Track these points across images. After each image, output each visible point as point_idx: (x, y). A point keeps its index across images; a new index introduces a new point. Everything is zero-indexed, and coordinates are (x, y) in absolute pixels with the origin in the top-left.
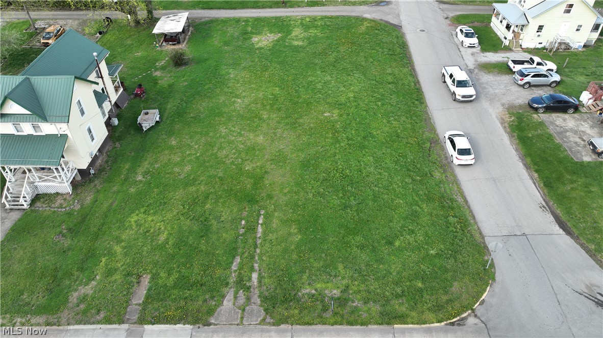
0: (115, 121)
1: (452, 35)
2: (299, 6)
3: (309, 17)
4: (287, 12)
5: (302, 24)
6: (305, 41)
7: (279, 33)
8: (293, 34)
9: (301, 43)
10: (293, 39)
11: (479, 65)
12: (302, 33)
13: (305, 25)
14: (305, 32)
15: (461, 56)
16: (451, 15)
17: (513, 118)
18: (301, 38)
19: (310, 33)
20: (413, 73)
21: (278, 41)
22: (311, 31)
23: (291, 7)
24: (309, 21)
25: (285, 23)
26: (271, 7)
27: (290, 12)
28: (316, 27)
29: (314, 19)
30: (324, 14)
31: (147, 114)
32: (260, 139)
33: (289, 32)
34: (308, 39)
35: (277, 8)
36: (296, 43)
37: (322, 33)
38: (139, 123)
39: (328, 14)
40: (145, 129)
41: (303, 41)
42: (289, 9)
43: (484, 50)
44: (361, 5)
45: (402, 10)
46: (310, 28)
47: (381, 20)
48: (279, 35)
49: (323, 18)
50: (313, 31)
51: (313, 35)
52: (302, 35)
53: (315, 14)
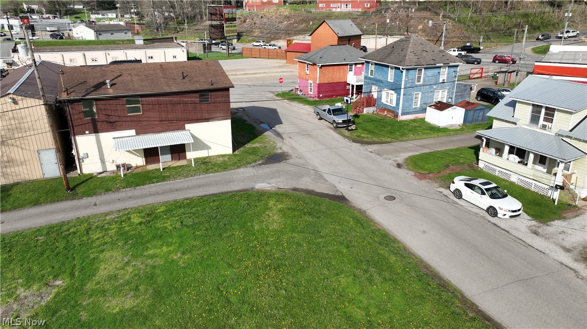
2: (108, 190)
3: (138, 210)
4: (79, 208)
5: (122, 233)
6: (142, 288)
8: (104, 271)
9: (129, 303)
10: (103, 292)
12: (128, 263)
13: (131, 238)
14: (134, 256)
18: (128, 283)
19: (152, 257)
22: (151, 252)
23: (89, 195)
24: (141, 223)
25: (76, 241)
26: (36, 203)
27: (87, 207)
28: (161, 236)
29: (150, 215)
30: (171, 197)
33: (89, 270)
34: (151, 277)
35: (53, 201)
36: (115, 305)
37: (183, 253)
39: (180, 196)
41: (137, 289)
42: (85, 201)
46: (148, 242)
48: (59, 283)
49: (174, 207)
50: (158, 253)
51: (160, 262)
52: (130, 269)
53: (150, 201)
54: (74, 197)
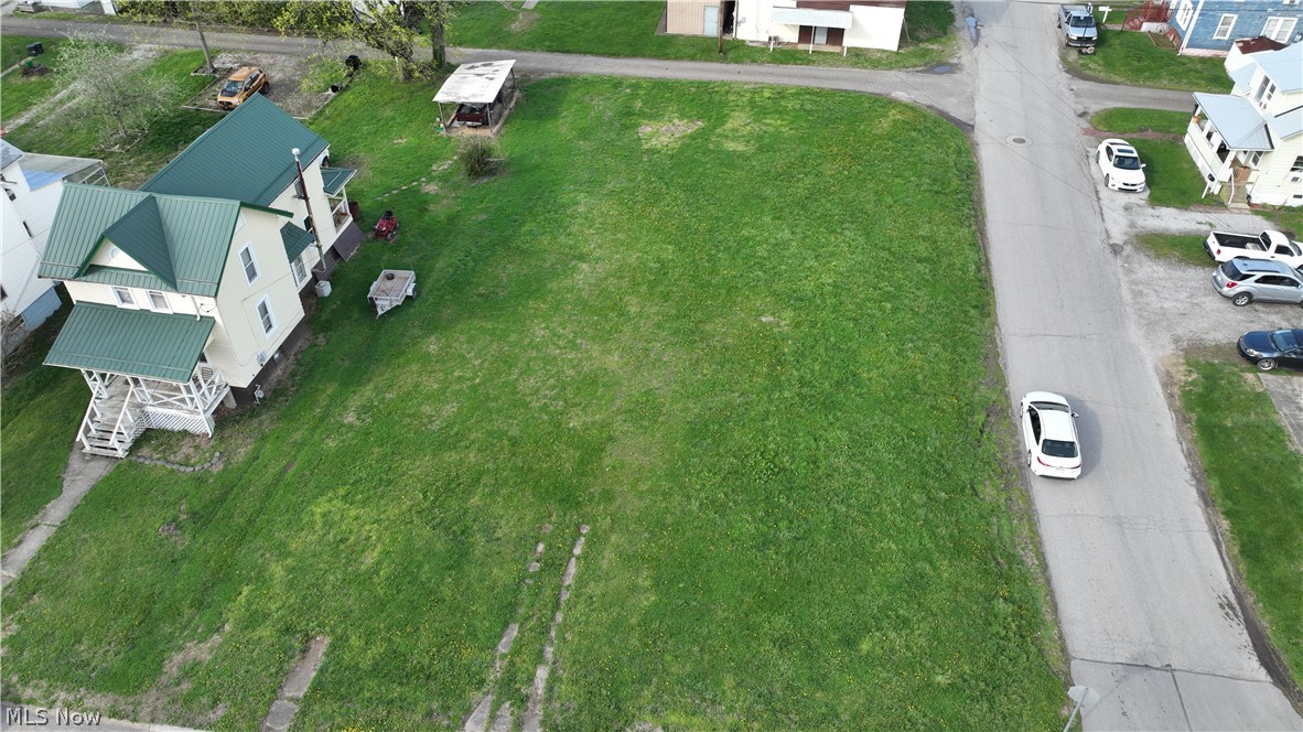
0: (326, 288)
1: (1088, 156)
2: (754, 61)
3: (771, 87)
4: (725, 72)
5: (752, 103)
6: (752, 142)
7: (698, 120)
8: (729, 125)
9: (740, 148)
10: (727, 137)
11: (1137, 236)
12: (748, 124)
13: (757, 107)
14: (755, 121)
15: (1098, 210)
16: (1094, 107)
17: (1194, 376)
18: (744, 136)
19: (767, 125)
20: (979, 242)
21: (693, 137)
22: (768, 121)
23: (736, 62)
24: (769, 98)
25: (717, 98)
26: (693, 59)
27: (731, 72)
28: (781, 112)
29: (781, 94)
30: (805, 83)
31: (390, 277)
32: (613, 361)
33: (721, 119)
34: (760, 138)
35: (706, 60)
36: (731, 146)
37: (791, 129)
38: (371, 298)
39: (814, 84)
40: (380, 312)
41: (748, 142)
42: (732, 67)
43: (1155, 201)
44: (892, 68)
45: (982, 88)
46: (769, 113)
47: (930, 107)
48: (699, 123)
49: (801, 92)
50: (773, 122)
51: (771, 129)
52: (748, 128)
53: (786, 81)
54: (724, 60)
